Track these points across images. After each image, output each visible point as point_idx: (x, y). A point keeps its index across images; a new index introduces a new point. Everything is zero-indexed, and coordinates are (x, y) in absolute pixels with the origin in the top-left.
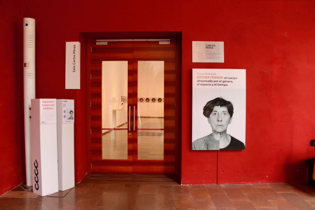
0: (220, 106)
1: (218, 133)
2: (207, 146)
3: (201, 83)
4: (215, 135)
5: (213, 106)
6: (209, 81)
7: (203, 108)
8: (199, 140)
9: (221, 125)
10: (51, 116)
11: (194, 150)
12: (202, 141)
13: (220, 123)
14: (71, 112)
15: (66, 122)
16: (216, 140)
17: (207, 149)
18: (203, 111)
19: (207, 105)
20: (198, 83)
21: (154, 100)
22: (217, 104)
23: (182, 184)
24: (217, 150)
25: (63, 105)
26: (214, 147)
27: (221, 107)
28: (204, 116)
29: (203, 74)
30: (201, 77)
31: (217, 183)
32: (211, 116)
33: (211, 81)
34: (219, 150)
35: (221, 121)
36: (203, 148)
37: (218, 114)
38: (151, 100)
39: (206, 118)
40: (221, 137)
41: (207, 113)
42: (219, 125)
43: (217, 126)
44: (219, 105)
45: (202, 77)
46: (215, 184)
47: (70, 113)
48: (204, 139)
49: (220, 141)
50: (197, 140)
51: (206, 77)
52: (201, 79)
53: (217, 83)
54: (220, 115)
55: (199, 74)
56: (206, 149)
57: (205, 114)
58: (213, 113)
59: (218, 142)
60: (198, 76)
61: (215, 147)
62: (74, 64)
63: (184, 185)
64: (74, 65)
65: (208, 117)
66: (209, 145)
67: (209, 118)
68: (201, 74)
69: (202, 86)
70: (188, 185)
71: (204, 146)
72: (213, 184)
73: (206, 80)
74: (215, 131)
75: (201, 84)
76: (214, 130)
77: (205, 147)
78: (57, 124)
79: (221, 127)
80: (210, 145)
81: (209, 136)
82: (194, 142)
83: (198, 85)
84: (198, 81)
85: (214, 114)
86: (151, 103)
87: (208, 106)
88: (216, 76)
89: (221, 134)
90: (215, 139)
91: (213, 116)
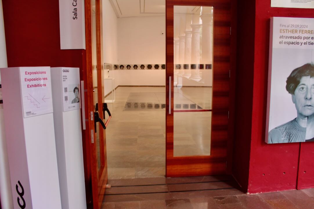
0: (309, 77)
1: (305, 116)
2: (288, 137)
3: (285, 40)
4: (301, 120)
5: (301, 77)
6: (296, 38)
7: (286, 79)
8: (279, 128)
9: (310, 106)
10: (43, 99)
11: (271, 143)
12: (282, 129)
13: (309, 103)
14: (76, 90)
15: (69, 108)
16: (302, 127)
17: (289, 141)
18: (286, 84)
19: (292, 75)
20: (281, 40)
21: (136, 66)
22: (306, 74)
23: (248, 193)
24: (303, 141)
25: (63, 77)
26: (298, 138)
27: (311, 77)
28: (287, 92)
29: (288, 26)
30: (285, 31)
31: (297, 188)
32: (297, 91)
33: (299, 38)
34: (305, 141)
35: (311, 99)
36: (283, 139)
37: (307, 88)
38: (139, 67)
39: (290, 95)
40: (308, 123)
41: (291, 87)
42: (307, 105)
43: (305, 106)
44: (308, 75)
45: (288, 31)
46: (294, 190)
47: (74, 91)
48: (285, 127)
49: (307, 129)
50: (276, 128)
51: (292, 31)
52: (285, 34)
53: (308, 41)
54: (309, 90)
55: (283, 26)
56: (286, 141)
57: (288, 88)
58: (299, 87)
59: (304, 130)
60: (280, 30)
61: (300, 138)
62: (75, 4)
63: (252, 194)
64: (75, 7)
65: (292, 94)
66: (291, 136)
67: (294, 94)
68: (285, 26)
69: (287, 45)
70: (257, 193)
71: (284, 137)
72: (291, 190)
73: (292, 35)
74: (300, 114)
75: (285, 43)
76: (300, 112)
77: (286, 138)
78: (54, 113)
79: (309, 107)
80: (293, 135)
81: (292, 121)
82: (271, 131)
83: (280, 43)
84: (281, 37)
85: (301, 89)
86: (132, 71)
87: (294, 76)
88: (307, 29)
89: (309, 117)
90: (300, 127)
91: (300, 92)
